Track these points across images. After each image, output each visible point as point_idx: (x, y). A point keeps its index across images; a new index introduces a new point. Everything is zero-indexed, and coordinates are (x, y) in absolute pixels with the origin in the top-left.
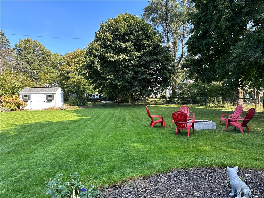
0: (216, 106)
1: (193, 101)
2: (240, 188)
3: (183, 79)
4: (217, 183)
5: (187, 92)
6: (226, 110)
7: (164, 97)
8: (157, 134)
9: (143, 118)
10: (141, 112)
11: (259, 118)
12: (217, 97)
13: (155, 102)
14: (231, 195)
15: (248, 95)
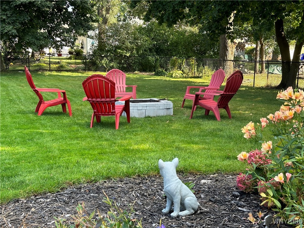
0: (184, 75)
1: (141, 64)
2: (178, 195)
3: (124, 16)
4: (145, 198)
5: (129, 44)
6: (202, 83)
7: (78, 54)
8: (48, 128)
9: (22, 98)
10: (20, 86)
11: (256, 97)
12: (188, 58)
13: (57, 65)
14: (165, 211)
15: (246, 57)
